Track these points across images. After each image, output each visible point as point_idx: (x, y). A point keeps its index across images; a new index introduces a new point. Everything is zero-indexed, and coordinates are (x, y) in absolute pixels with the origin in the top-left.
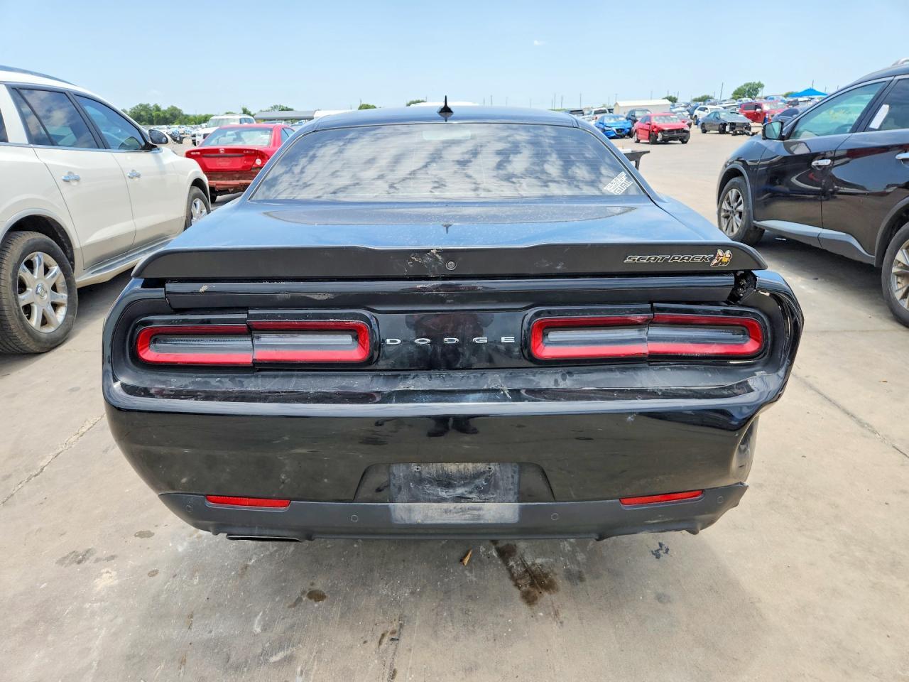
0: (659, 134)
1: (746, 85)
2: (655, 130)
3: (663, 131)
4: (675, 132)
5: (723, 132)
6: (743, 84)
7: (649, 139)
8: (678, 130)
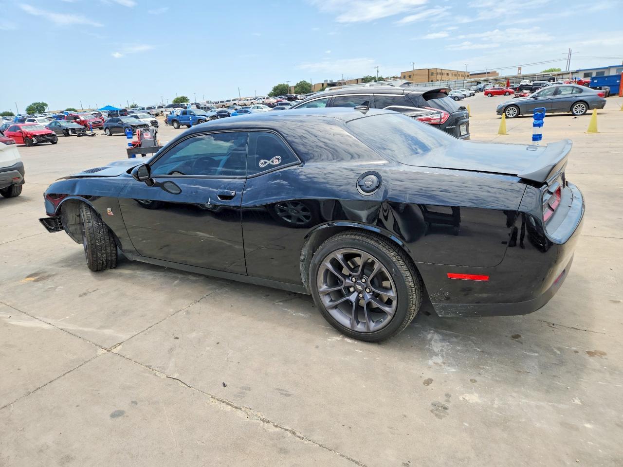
0: (34, 139)
1: (35, 104)
2: (29, 136)
3: (35, 136)
4: (46, 136)
5: (68, 135)
6: (31, 104)
7: (24, 142)
8: (48, 135)
